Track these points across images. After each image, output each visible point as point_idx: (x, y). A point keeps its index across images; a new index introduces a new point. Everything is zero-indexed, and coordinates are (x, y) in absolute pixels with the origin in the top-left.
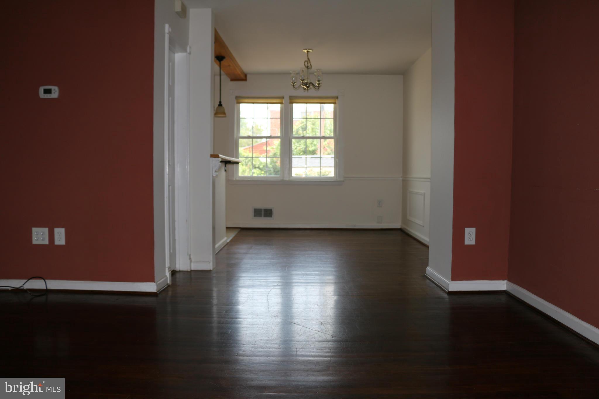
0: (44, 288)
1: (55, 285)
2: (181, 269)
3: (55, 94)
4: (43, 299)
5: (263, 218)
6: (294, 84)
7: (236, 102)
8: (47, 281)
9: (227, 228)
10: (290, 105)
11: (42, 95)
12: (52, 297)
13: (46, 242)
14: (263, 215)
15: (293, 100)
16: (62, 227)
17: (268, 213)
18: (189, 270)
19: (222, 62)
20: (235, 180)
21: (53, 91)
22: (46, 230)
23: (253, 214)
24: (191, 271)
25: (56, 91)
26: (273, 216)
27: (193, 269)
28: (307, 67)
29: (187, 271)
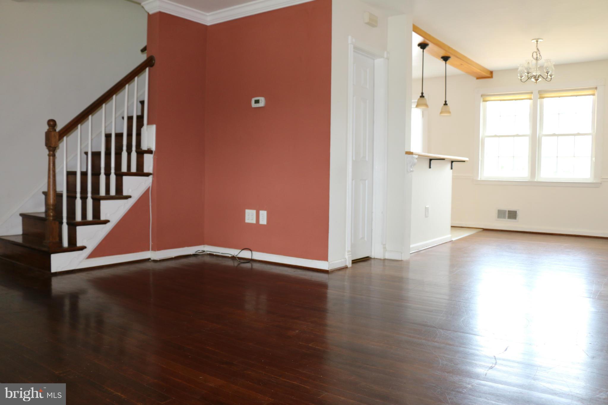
0: (250, 258)
1: (258, 256)
2: (376, 257)
3: (262, 104)
4: (248, 265)
5: (507, 219)
6: (522, 78)
7: (482, 100)
8: (253, 252)
9: (452, 227)
10: (539, 100)
11: (254, 105)
12: (256, 266)
13: (254, 221)
14: (507, 217)
15: (541, 94)
16: (265, 210)
17: (513, 215)
18: (382, 258)
19: (448, 62)
20: (479, 179)
21: (260, 101)
22: (254, 212)
23: (497, 215)
24: (385, 260)
25: (262, 101)
26: (517, 218)
27: (387, 257)
28: (537, 59)
29: (381, 259)
